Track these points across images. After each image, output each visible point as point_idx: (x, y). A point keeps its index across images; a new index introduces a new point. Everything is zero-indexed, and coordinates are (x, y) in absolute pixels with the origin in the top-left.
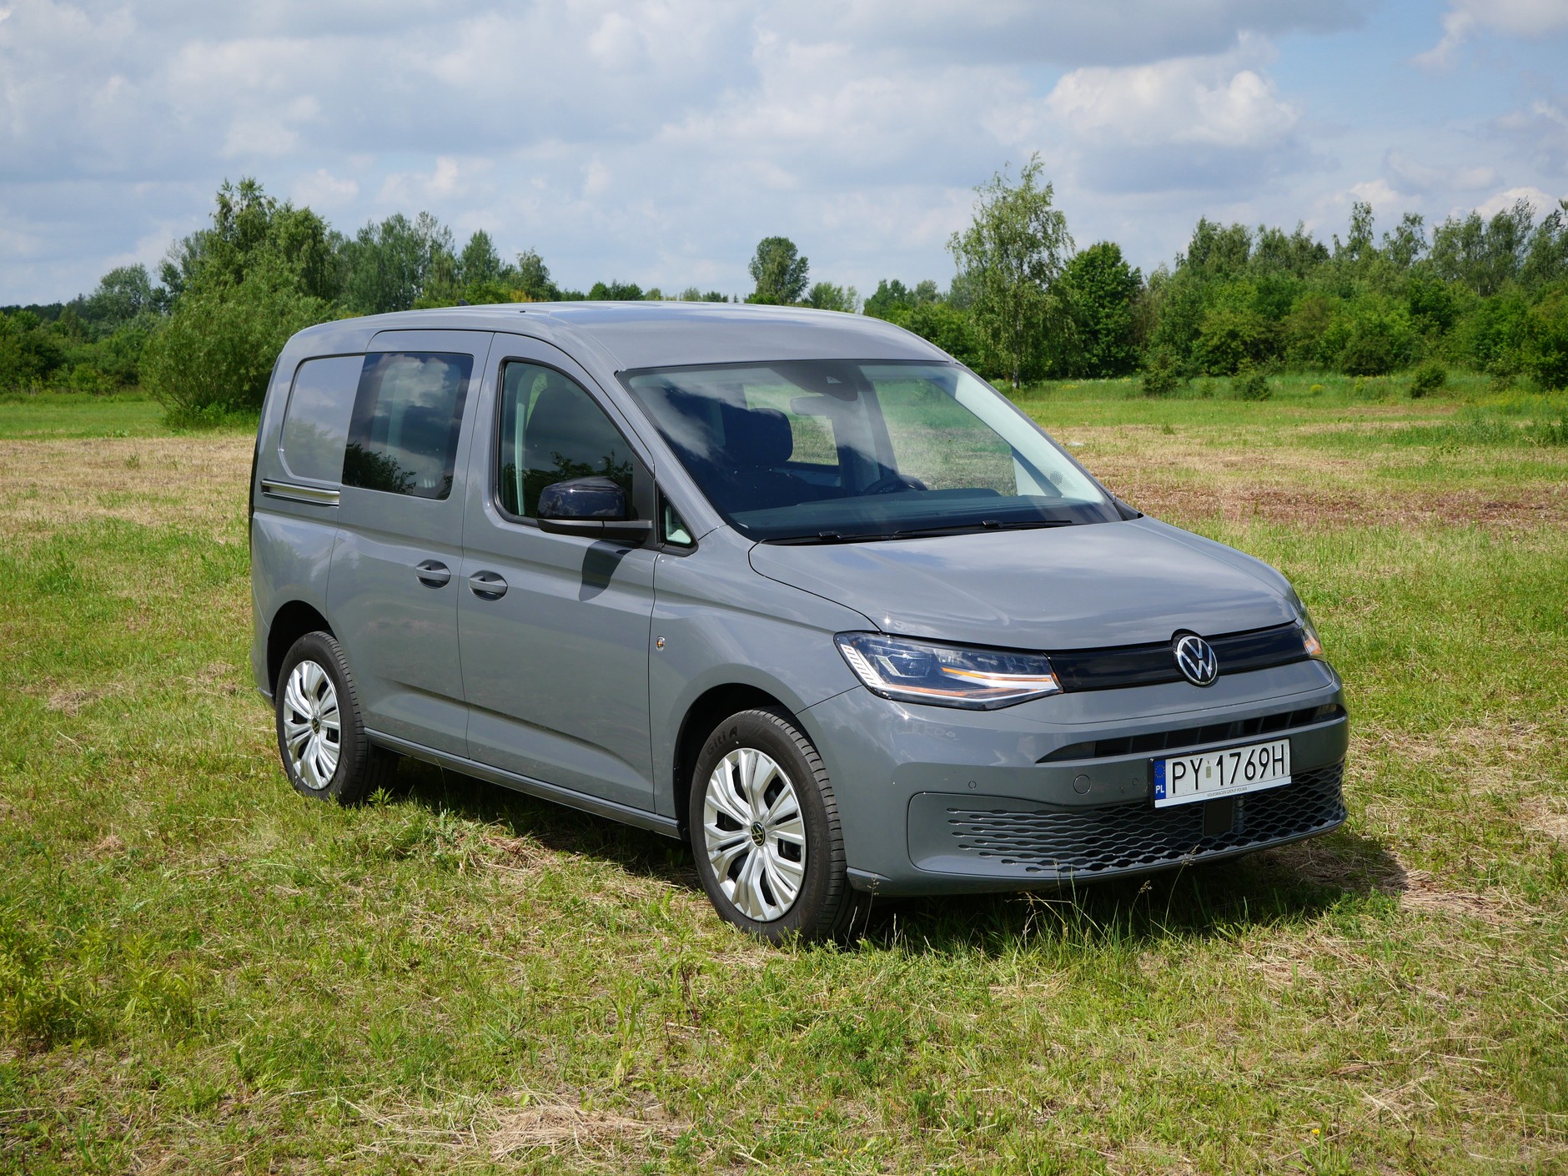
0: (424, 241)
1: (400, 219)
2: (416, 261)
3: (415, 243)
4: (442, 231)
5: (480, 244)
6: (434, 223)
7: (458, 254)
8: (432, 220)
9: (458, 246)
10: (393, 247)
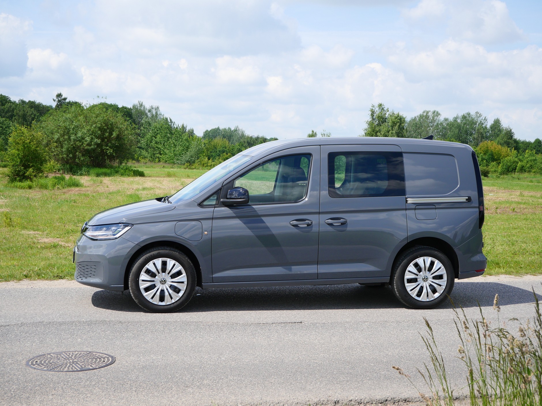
0: (476, 122)
1: (469, 114)
2: (472, 129)
3: (473, 123)
4: (484, 119)
5: (497, 123)
6: (480, 116)
7: (488, 127)
8: (480, 115)
9: (489, 124)
10: (465, 124)
